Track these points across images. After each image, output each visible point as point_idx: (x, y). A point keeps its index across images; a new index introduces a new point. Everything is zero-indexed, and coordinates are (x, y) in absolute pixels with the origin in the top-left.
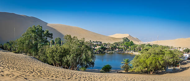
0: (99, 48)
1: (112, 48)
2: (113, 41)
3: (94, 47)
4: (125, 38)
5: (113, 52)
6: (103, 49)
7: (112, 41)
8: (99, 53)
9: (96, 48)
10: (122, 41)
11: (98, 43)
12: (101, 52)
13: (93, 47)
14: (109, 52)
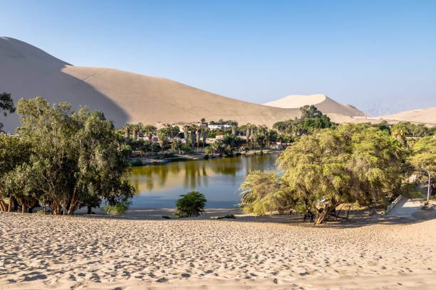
0: (219, 143)
1: (260, 139)
2: (274, 118)
3: (204, 140)
4: (307, 106)
5: (265, 151)
6: (233, 143)
7: (270, 118)
8: (221, 156)
9: (209, 141)
10: (300, 115)
11: (225, 126)
12: (226, 153)
13: (202, 139)
14: (251, 152)
